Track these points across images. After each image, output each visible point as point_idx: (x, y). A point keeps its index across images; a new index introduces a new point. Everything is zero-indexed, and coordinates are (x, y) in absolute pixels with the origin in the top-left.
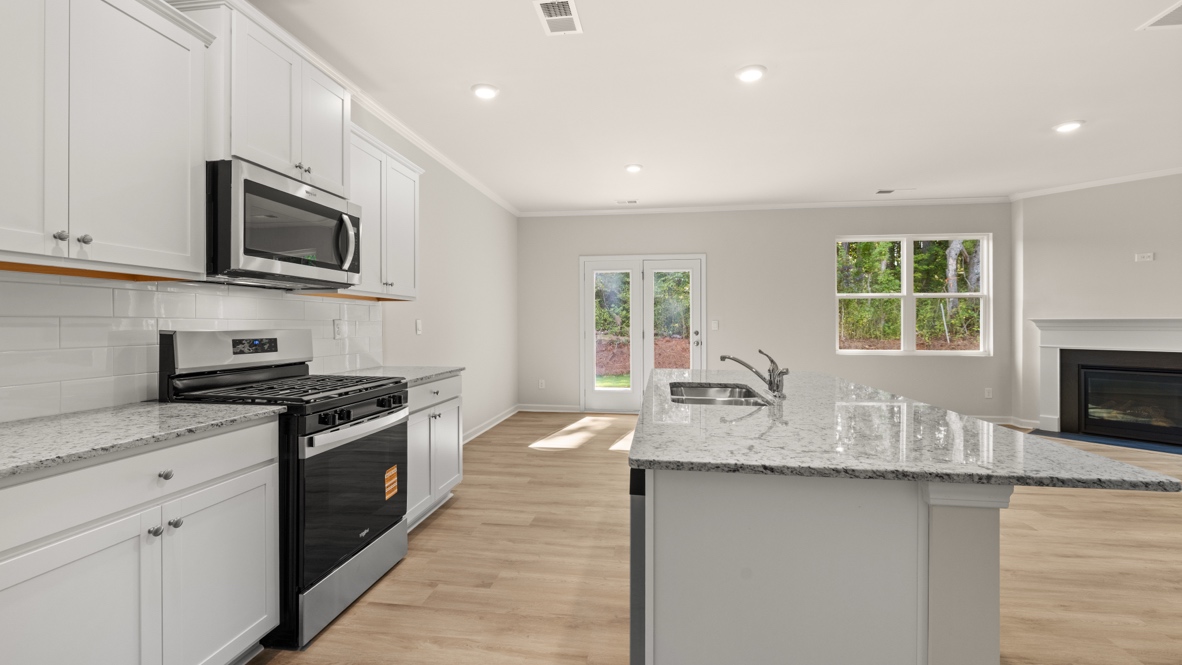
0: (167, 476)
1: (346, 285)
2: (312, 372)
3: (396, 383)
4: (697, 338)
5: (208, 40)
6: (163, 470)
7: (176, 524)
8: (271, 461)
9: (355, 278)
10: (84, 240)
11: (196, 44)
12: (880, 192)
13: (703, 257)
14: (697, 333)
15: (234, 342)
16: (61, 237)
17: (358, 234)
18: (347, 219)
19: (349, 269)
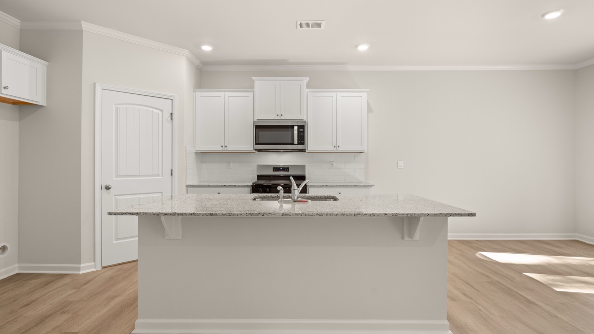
0: (219, 193)
1: (304, 149)
5: (254, 92)
10: (226, 147)
11: (250, 94)
15: (274, 168)
16: (222, 146)
17: (303, 131)
18: (296, 127)
19: (298, 144)
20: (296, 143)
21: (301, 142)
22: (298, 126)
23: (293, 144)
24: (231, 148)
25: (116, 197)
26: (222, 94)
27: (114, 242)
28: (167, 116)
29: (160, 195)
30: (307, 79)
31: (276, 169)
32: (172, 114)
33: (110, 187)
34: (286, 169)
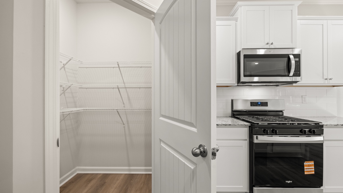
1: (296, 82)
3: (316, 124)
8: (246, 140)
9: (298, 79)
15: (251, 103)
17: (299, 61)
18: (292, 57)
19: (294, 75)
20: (292, 74)
21: (298, 73)
22: (293, 55)
23: (288, 76)
30: (299, 4)
31: (253, 104)
34: (265, 104)
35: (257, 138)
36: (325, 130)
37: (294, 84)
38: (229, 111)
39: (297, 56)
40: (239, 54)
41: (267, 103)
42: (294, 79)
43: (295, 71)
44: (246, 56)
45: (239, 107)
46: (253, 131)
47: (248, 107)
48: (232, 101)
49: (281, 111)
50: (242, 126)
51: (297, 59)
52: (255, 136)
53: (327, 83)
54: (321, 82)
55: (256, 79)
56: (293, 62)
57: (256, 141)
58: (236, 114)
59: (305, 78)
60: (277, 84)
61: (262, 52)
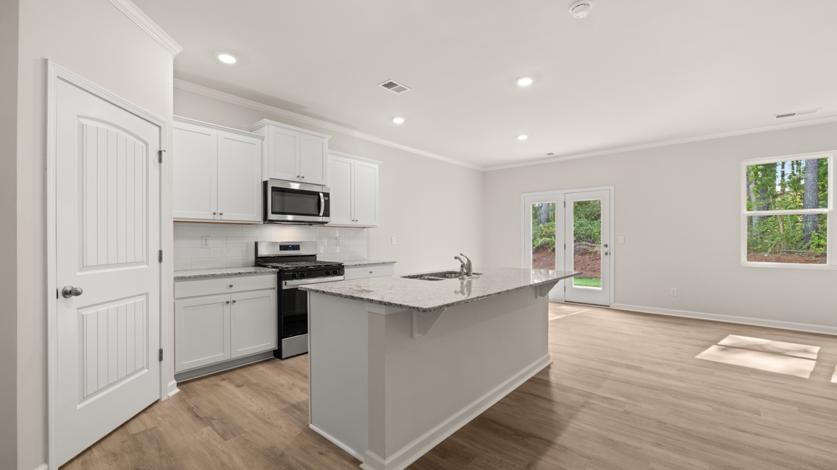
0: (231, 286)
1: (326, 223)
2: (318, 260)
3: (339, 264)
4: (607, 250)
5: (262, 138)
6: (230, 284)
7: (234, 302)
8: (274, 288)
9: (328, 219)
10: (221, 214)
11: (258, 141)
12: (778, 117)
13: (612, 188)
14: (606, 246)
15: (280, 246)
16: (214, 214)
17: (329, 200)
18: (321, 195)
19: (323, 216)
20: (321, 214)
21: (327, 214)
22: (323, 193)
23: (318, 215)
24: (228, 217)
25: (80, 311)
26: (213, 131)
27: (79, 407)
28: (154, 156)
29: (143, 298)
30: (330, 137)
31: (283, 247)
32: (160, 152)
33: (80, 290)
34: (296, 247)
35: (285, 284)
36: (346, 270)
37: (325, 225)
38: (252, 258)
39: (326, 195)
40: (265, 184)
41: (299, 246)
42: (325, 219)
43: (324, 211)
44: (274, 189)
45: (263, 252)
46: (282, 276)
47: (277, 252)
48: (256, 244)
49: (315, 255)
50: (269, 273)
51: (327, 198)
52: (284, 282)
53: (353, 224)
54: (349, 223)
55: (290, 217)
56: (322, 200)
57: (284, 287)
58: (261, 262)
59: (333, 219)
60: (311, 223)
61: (296, 186)
